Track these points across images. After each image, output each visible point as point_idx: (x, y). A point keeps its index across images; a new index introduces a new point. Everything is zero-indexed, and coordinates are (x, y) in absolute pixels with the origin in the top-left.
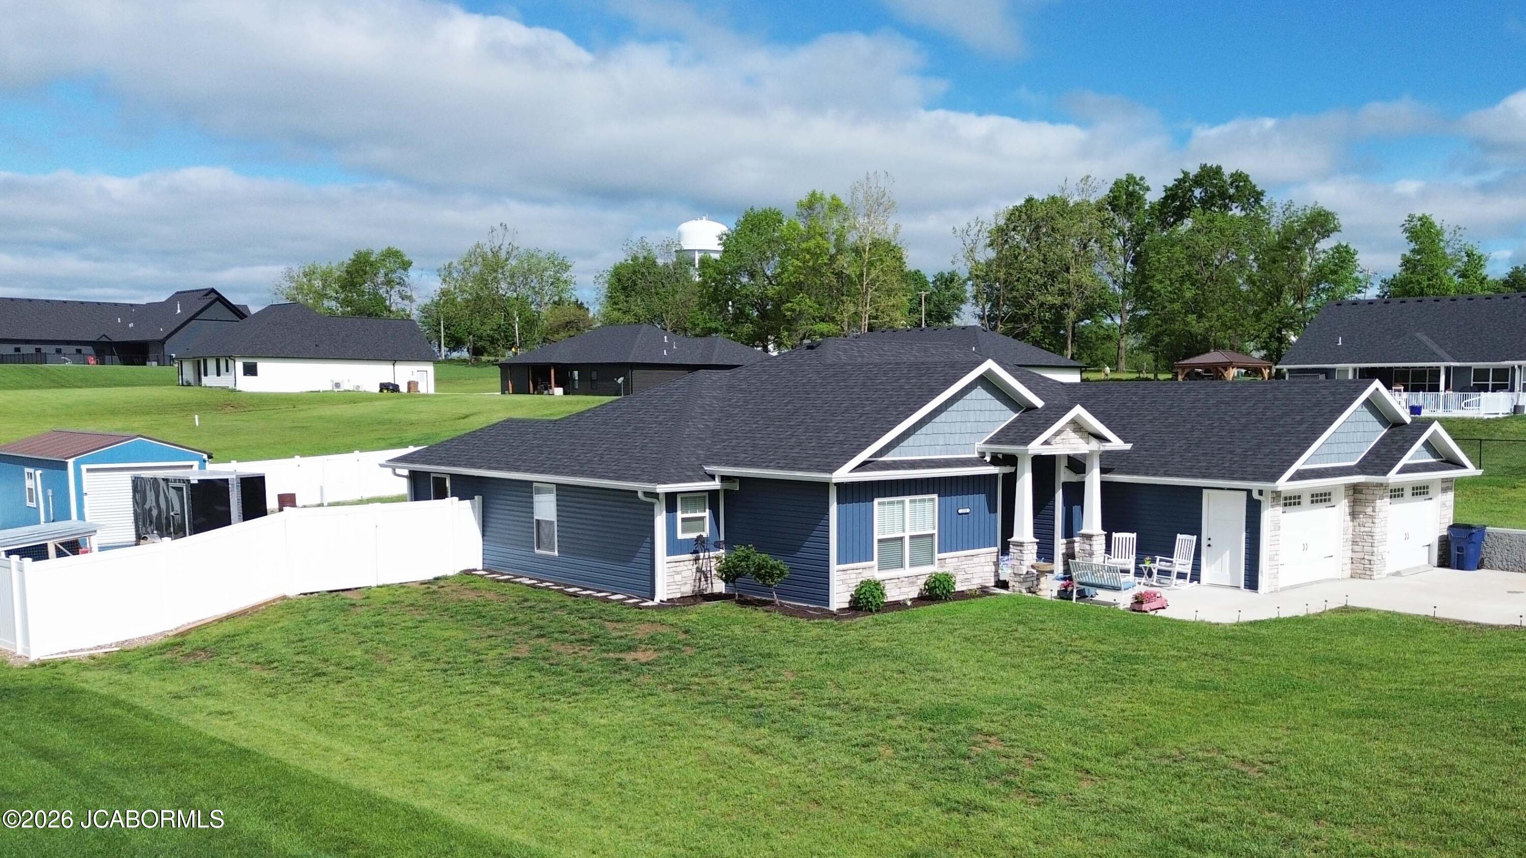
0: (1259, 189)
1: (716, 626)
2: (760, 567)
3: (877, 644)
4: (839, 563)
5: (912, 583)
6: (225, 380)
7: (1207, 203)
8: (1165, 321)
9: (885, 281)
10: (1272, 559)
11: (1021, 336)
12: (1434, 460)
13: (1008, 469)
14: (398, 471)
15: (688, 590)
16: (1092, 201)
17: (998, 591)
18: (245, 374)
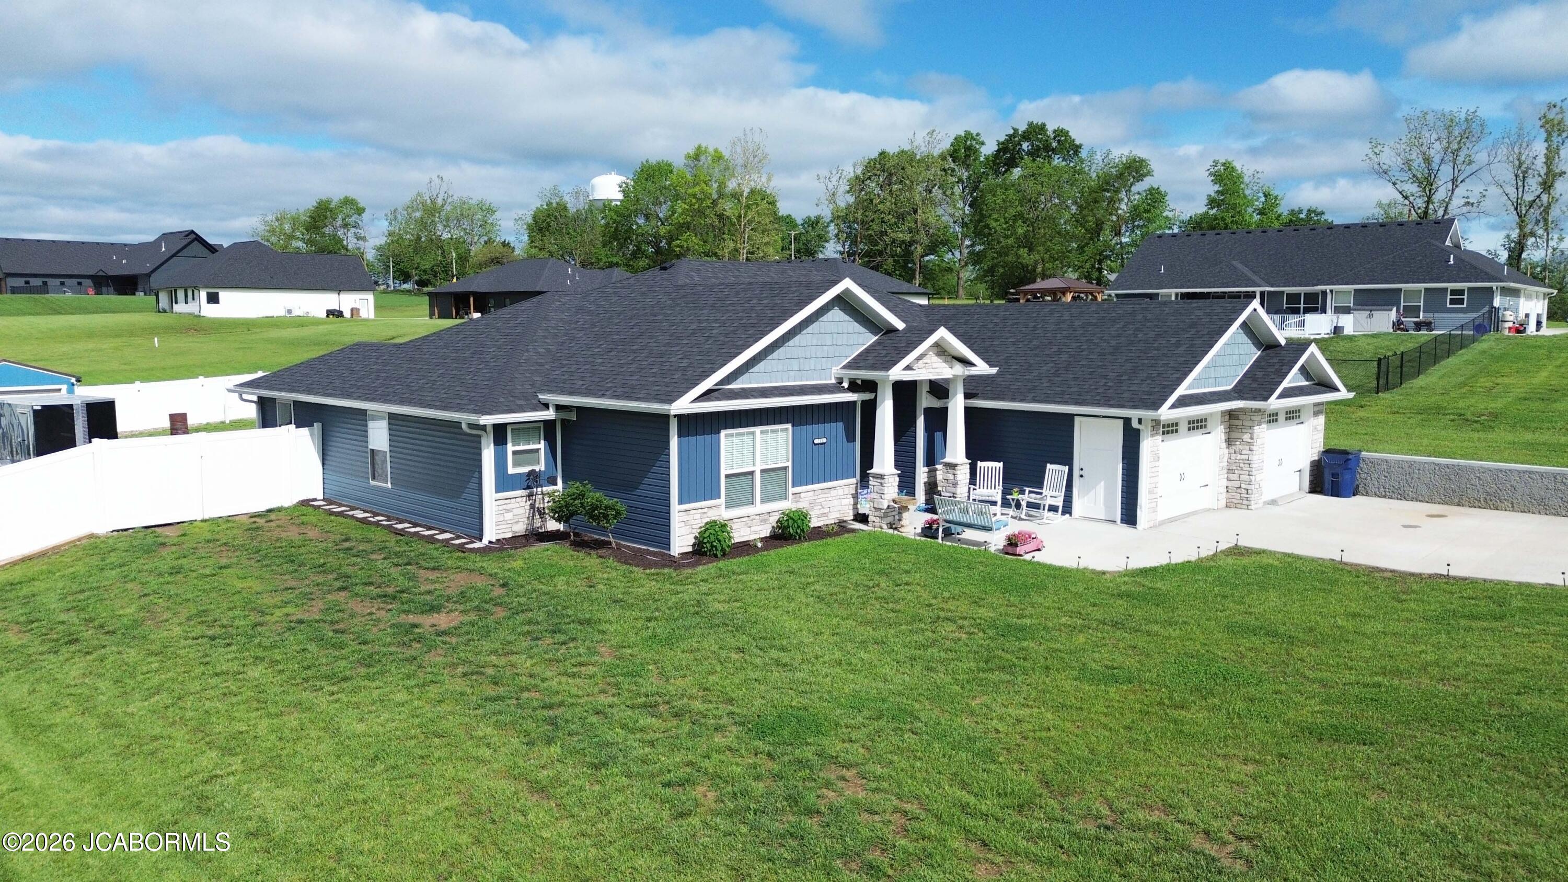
0: (1077, 142)
1: (538, 578)
2: (594, 507)
3: (717, 606)
4: (681, 502)
5: (764, 521)
6: (191, 308)
7: (1034, 153)
8: (1000, 254)
9: (759, 222)
10: (1151, 492)
11: (876, 268)
12: (1307, 383)
13: (867, 396)
14: (245, 396)
15: (520, 528)
16: (936, 153)
17: (857, 526)
18: (208, 302)
